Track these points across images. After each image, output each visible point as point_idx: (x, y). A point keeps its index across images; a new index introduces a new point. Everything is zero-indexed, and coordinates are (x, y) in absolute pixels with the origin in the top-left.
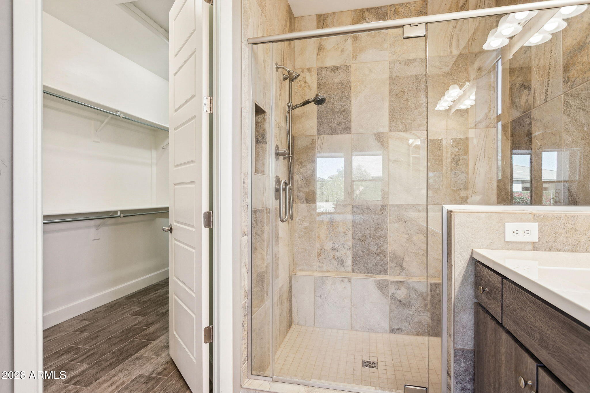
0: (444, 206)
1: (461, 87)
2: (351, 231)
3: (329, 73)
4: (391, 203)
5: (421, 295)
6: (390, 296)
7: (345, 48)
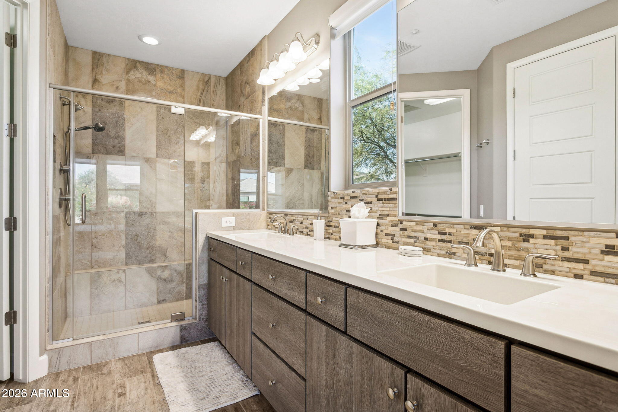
0: (193, 210)
1: (207, 128)
2: (125, 233)
3: (104, 103)
4: (157, 210)
5: (180, 274)
6: (157, 277)
7: (119, 86)
